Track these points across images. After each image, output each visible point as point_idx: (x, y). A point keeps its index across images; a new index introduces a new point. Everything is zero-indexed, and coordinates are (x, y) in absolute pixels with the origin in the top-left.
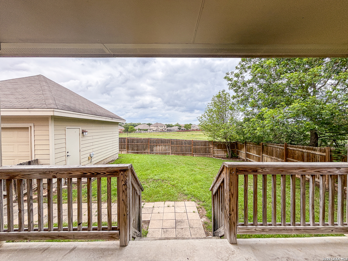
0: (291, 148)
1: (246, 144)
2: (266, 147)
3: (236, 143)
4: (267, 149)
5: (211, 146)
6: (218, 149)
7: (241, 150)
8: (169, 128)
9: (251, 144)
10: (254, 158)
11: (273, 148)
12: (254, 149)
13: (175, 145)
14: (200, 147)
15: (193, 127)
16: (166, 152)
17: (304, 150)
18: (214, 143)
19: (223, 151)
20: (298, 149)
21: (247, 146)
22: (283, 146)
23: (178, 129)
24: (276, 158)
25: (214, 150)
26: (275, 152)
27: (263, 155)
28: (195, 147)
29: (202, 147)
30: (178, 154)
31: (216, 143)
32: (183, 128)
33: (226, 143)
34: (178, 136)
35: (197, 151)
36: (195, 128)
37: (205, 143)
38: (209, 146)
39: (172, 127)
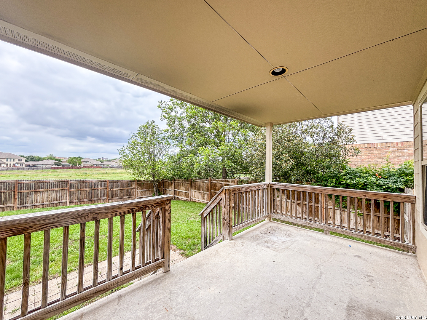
0: (214, 182)
1: (175, 181)
2: (194, 182)
3: (163, 181)
4: (195, 184)
5: (133, 187)
6: (143, 189)
7: (168, 187)
8: (31, 163)
9: (180, 180)
10: (182, 194)
11: (200, 183)
12: (182, 185)
13: (78, 190)
14: (120, 189)
15: (85, 163)
16: (58, 202)
17: (222, 183)
18: (139, 183)
19: (149, 192)
20: (218, 182)
21: (175, 183)
22: (208, 181)
23: (56, 165)
24: (202, 192)
25: (138, 191)
26: (202, 186)
27: (192, 190)
28: (111, 189)
29: (122, 188)
30: (82, 203)
31: (140, 183)
32: (66, 163)
33: (153, 181)
34: (55, 176)
35: (114, 195)
36: (89, 164)
37: (127, 183)
38: (131, 186)
39: (38, 161)
